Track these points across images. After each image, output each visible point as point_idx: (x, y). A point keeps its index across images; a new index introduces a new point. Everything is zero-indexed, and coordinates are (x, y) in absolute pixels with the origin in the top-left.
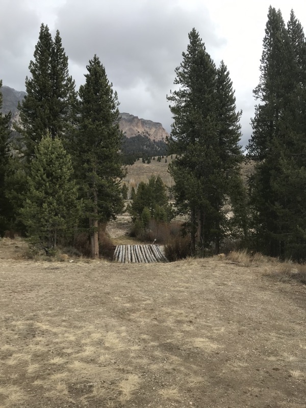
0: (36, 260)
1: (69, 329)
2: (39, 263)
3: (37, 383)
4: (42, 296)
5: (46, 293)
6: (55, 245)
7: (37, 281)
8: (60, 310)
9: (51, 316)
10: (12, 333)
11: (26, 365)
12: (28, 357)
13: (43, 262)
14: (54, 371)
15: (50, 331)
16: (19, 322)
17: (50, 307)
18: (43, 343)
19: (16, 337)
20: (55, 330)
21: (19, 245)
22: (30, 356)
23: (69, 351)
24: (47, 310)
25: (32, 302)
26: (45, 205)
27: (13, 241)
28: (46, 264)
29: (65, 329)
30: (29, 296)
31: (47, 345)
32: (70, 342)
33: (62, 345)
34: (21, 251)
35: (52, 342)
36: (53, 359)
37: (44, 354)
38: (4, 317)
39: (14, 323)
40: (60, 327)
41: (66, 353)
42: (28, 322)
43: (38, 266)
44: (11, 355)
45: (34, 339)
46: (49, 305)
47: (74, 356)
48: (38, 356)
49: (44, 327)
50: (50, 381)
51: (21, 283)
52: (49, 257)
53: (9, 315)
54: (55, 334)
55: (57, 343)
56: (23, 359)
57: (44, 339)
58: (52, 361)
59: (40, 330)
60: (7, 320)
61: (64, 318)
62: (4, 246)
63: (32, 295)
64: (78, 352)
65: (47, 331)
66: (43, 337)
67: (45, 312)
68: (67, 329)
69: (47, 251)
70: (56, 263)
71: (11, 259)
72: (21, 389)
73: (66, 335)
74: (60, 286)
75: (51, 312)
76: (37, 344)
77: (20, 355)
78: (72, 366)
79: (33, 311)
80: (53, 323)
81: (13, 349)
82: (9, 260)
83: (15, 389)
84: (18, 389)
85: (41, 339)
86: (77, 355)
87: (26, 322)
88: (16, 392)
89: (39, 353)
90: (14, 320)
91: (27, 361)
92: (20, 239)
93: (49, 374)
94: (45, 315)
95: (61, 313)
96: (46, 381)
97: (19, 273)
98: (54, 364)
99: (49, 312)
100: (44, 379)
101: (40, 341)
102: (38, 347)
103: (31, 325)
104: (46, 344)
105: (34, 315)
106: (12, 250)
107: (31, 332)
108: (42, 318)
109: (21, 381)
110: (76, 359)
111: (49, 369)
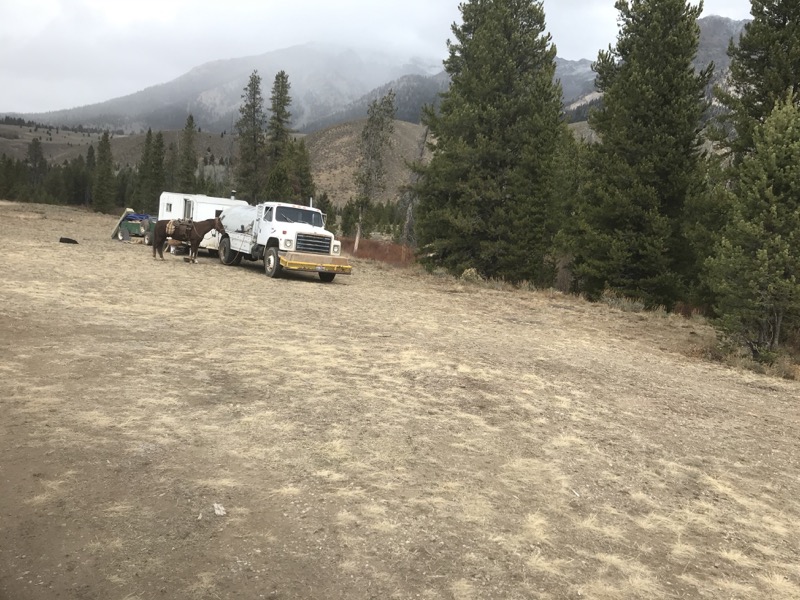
0: (729, 366)
1: (776, 511)
2: (733, 372)
3: (688, 579)
4: (727, 432)
5: (739, 428)
6: (776, 342)
7: (722, 403)
8: (762, 467)
9: (740, 474)
10: (655, 477)
11: (672, 540)
12: (679, 529)
13: (744, 371)
14: (726, 574)
15: (733, 499)
16: (671, 464)
17: (742, 456)
18: (712, 515)
19: (662, 485)
20: (743, 501)
21: (698, 332)
22: (680, 528)
23: (768, 550)
24: (734, 459)
25: (705, 437)
26: (763, 253)
27: (688, 322)
28: (750, 377)
29: (766, 506)
30: (701, 425)
31: (720, 522)
32: (775, 536)
33: (754, 534)
34: (701, 342)
35: (731, 521)
36: (728, 551)
37: (710, 534)
38: (647, 446)
39: (661, 461)
40: (755, 500)
41: (760, 552)
42: (689, 468)
43: (732, 376)
44: (647, 513)
45: (696, 502)
46: (739, 452)
47: (776, 563)
48: (699, 535)
49: (721, 489)
50: (715, 588)
51: (690, 398)
52: (758, 364)
53: (656, 446)
54: (742, 508)
55: (743, 526)
56: (668, 527)
57: (716, 509)
58: (725, 554)
59: (711, 492)
60: (650, 452)
61: (768, 486)
62: (668, 328)
63: (709, 424)
64: (788, 560)
65: (726, 497)
66: (715, 505)
67: (727, 460)
68: (772, 510)
69: (755, 352)
70: (774, 380)
71: (679, 354)
72: (654, 575)
73: (767, 518)
74: (773, 423)
75: (741, 465)
76: (700, 512)
77: (663, 518)
78: (767, 580)
79: (703, 452)
80: (741, 488)
81: (651, 503)
82: (674, 354)
83: (642, 570)
84: (648, 573)
85: (710, 506)
86: (783, 565)
87: (685, 467)
88: (644, 576)
89: (700, 529)
90: (663, 456)
91: (674, 534)
92: (702, 319)
93: (715, 575)
94: (727, 467)
95: (762, 474)
96: (706, 583)
97: (688, 380)
98: (728, 561)
99: (738, 464)
100: (703, 578)
101: (708, 510)
102: (701, 519)
103: (696, 476)
104: (719, 518)
105: (704, 461)
106: (683, 337)
107: (692, 489)
108: (720, 470)
109: (656, 562)
110: (781, 571)
111: (717, 565)
